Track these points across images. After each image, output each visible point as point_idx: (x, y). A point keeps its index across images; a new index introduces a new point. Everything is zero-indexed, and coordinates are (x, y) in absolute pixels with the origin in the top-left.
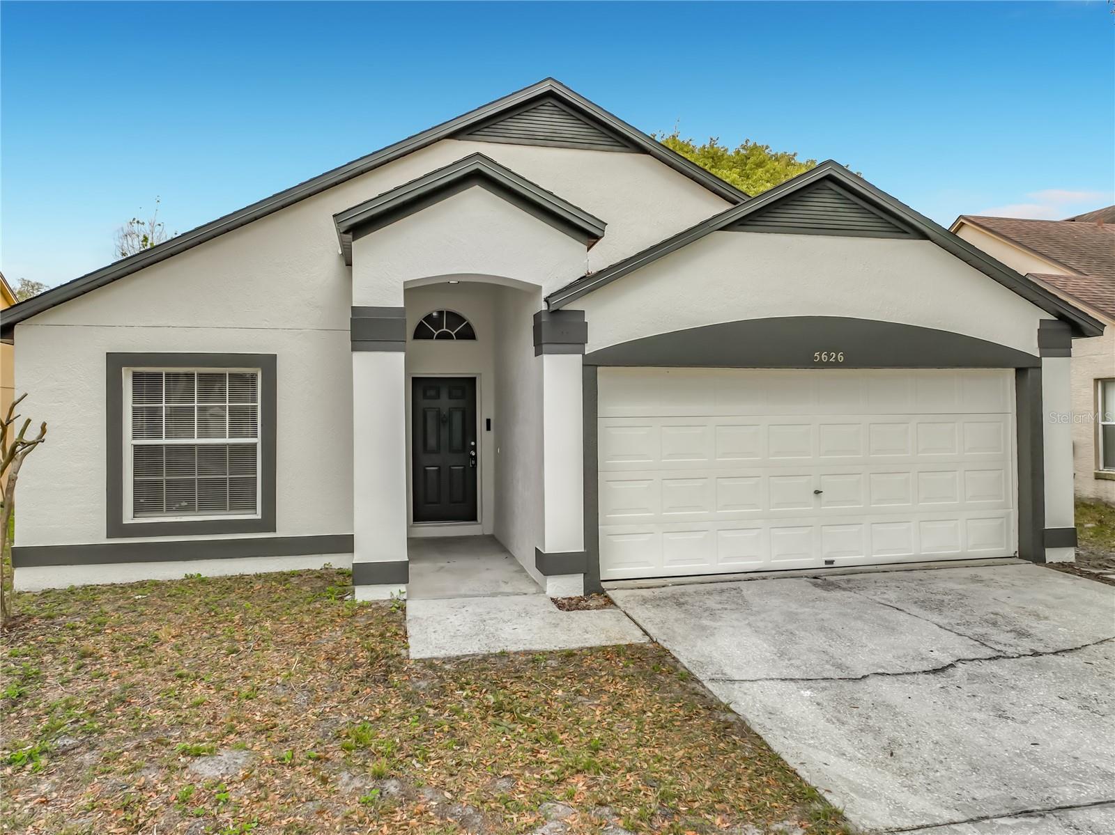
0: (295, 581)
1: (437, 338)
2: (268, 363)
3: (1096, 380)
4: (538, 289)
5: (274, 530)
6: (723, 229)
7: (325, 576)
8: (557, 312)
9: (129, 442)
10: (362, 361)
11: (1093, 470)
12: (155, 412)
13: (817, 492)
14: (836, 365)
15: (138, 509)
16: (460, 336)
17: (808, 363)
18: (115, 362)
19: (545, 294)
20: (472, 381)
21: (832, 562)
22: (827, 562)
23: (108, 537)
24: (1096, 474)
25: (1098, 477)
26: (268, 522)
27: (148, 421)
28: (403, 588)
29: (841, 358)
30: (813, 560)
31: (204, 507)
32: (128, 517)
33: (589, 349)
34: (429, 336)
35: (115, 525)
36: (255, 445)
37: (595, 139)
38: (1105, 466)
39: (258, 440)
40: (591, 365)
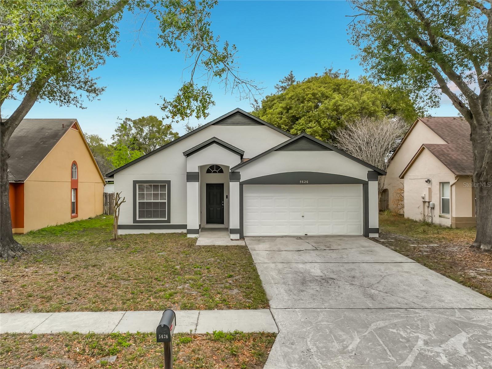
0: (175, 234)
1: (213, 172)
2: (169, 182)
3: (440, 183)
4: (229, 167)
5: (170, 223)
6: (275, 151)
7: (181, 234)
8: (233, 172)
9: (138, 201)
10: (189, 184)
11: (439, 214)
12: (143, 194)
13: (303, 216)
14: (306, 184)
15: (139, 217)
16: (219, 172)
17: (298, 183)
18: (135, 182)
19: (230, 168)
20: (223, 184)
21: (307, 235)
22: (305, 235)
23: (133, 223)
24: (439, 215)
25: (440, 216)
26: (169, 221)
27: (142, 196)
28: (198, 235)
29: (307, 182)
30: (302, 234)
31: (154, 217)
32: (138, 219)
33: (241, 181)
34: (211, 172)
35: (135, 221)
36: (166, 202)
37: (250, 122)
38: (443, 212)
39: (166, 201)
40: (241, 185)
